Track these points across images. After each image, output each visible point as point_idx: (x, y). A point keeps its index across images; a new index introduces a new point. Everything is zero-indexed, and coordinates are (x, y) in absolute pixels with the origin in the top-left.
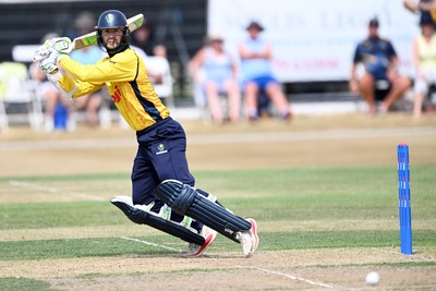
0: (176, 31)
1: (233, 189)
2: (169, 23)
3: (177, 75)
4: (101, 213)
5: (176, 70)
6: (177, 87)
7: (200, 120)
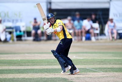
0: (101, 17)
1: (115, 56)
2: (99, 15)
3: (101, 28)
4: (81, 62)
5: (101, 27)
6: (101, 31)
7: (106, 39)
